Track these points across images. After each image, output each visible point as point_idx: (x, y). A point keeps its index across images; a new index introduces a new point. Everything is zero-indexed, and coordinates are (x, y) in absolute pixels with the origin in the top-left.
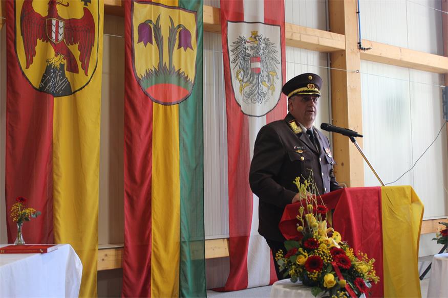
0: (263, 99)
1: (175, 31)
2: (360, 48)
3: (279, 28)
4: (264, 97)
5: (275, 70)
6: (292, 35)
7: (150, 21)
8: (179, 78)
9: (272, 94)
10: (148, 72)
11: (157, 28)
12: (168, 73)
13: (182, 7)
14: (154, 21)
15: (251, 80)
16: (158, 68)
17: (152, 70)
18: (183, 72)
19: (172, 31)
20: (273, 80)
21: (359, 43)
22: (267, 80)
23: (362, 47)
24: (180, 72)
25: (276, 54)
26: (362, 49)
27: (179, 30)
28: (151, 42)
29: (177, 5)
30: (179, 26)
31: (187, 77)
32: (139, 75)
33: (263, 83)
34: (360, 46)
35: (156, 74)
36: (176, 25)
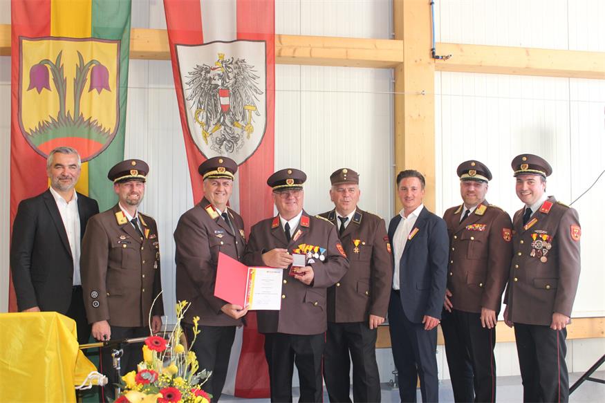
0: (235, 145)
1: (86, 68)
2: (434, 56)
3: (263, 44)
4: (236, 142)
5: (254, 104)
6: (294, 51)
7: (48, 61)
8: (90, 129)
9: (248, 137)
10: (42, 124)
11: (58, 69)
12: (72, 124)
13: (97, 37)
14: (53, 60)
15: (222, 121)
16: (58, 118)
17: (47, 122)
18: (95, 121)
19: (81, 70)
20: (251, 117)
21: (432, 50)
22: (240, 118)
23: (436, 55)
24: (91, 121)
25: (257, 81)
26: (438, 57)
27: (91, 68)
28: (48, 87)
29: (89, 36)
30: (92, 62)
31: (101, 127)
32: (27, 130)
33: (235, 123)
34: (433, 53)
35: (55, 125)
36: (86, 62)
